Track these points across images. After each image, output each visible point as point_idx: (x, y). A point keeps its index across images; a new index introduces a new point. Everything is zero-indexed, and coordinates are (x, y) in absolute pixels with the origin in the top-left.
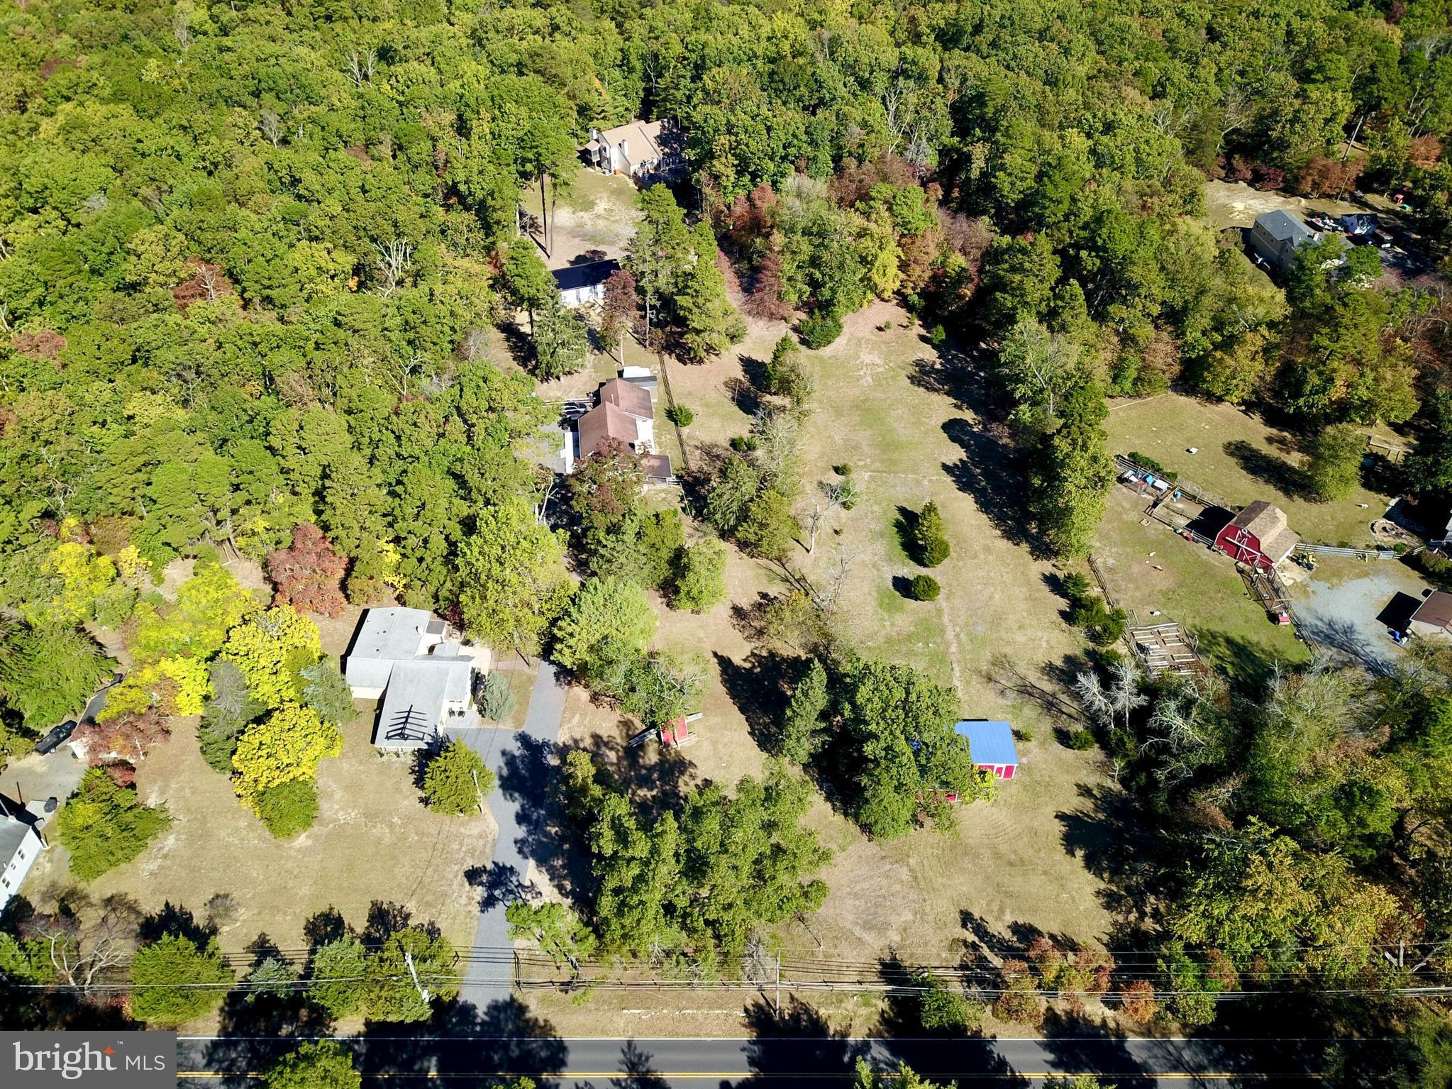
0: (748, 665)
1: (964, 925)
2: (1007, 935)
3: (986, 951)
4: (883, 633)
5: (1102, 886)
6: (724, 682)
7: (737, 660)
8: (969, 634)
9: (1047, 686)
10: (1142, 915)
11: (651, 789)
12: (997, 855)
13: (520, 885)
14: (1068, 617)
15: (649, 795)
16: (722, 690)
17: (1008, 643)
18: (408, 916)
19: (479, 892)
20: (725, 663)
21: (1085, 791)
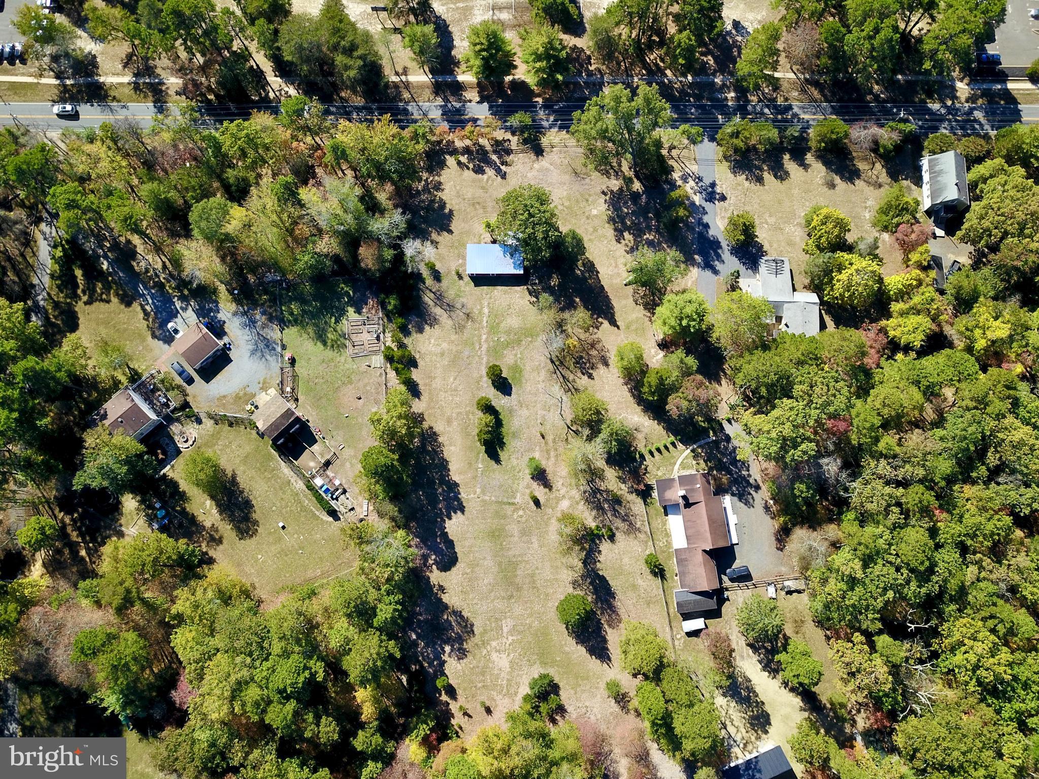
0: (600, 320)
1: (505, 173)
2: (487, 169)
3: (498, 161)
4: (522, 348)
5: (439, 194)
6: (612, 308)
7: (606, 324)
8: (474, 348)
9: (438, 311)
10: (426, 180)
11: (647, 239)
12: (484, 208)
13: (701, 193)
14: (412, 363)
15: (648, 236)
16: (615, 302)
17: (453, 342)
18: (747, 179)
19: (718, 189)
20: (613, 323)
21: (435, 243)
